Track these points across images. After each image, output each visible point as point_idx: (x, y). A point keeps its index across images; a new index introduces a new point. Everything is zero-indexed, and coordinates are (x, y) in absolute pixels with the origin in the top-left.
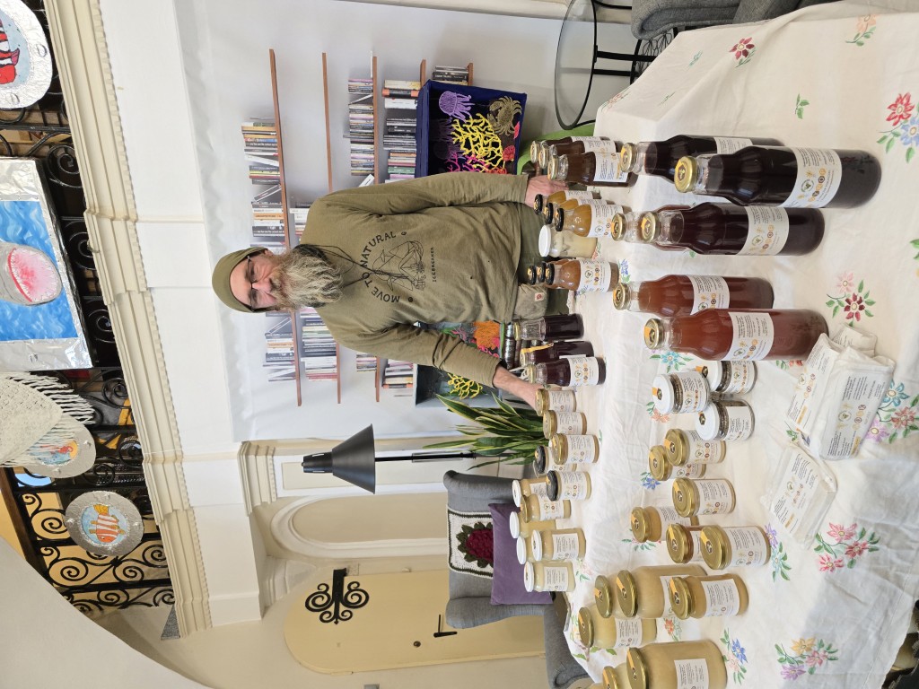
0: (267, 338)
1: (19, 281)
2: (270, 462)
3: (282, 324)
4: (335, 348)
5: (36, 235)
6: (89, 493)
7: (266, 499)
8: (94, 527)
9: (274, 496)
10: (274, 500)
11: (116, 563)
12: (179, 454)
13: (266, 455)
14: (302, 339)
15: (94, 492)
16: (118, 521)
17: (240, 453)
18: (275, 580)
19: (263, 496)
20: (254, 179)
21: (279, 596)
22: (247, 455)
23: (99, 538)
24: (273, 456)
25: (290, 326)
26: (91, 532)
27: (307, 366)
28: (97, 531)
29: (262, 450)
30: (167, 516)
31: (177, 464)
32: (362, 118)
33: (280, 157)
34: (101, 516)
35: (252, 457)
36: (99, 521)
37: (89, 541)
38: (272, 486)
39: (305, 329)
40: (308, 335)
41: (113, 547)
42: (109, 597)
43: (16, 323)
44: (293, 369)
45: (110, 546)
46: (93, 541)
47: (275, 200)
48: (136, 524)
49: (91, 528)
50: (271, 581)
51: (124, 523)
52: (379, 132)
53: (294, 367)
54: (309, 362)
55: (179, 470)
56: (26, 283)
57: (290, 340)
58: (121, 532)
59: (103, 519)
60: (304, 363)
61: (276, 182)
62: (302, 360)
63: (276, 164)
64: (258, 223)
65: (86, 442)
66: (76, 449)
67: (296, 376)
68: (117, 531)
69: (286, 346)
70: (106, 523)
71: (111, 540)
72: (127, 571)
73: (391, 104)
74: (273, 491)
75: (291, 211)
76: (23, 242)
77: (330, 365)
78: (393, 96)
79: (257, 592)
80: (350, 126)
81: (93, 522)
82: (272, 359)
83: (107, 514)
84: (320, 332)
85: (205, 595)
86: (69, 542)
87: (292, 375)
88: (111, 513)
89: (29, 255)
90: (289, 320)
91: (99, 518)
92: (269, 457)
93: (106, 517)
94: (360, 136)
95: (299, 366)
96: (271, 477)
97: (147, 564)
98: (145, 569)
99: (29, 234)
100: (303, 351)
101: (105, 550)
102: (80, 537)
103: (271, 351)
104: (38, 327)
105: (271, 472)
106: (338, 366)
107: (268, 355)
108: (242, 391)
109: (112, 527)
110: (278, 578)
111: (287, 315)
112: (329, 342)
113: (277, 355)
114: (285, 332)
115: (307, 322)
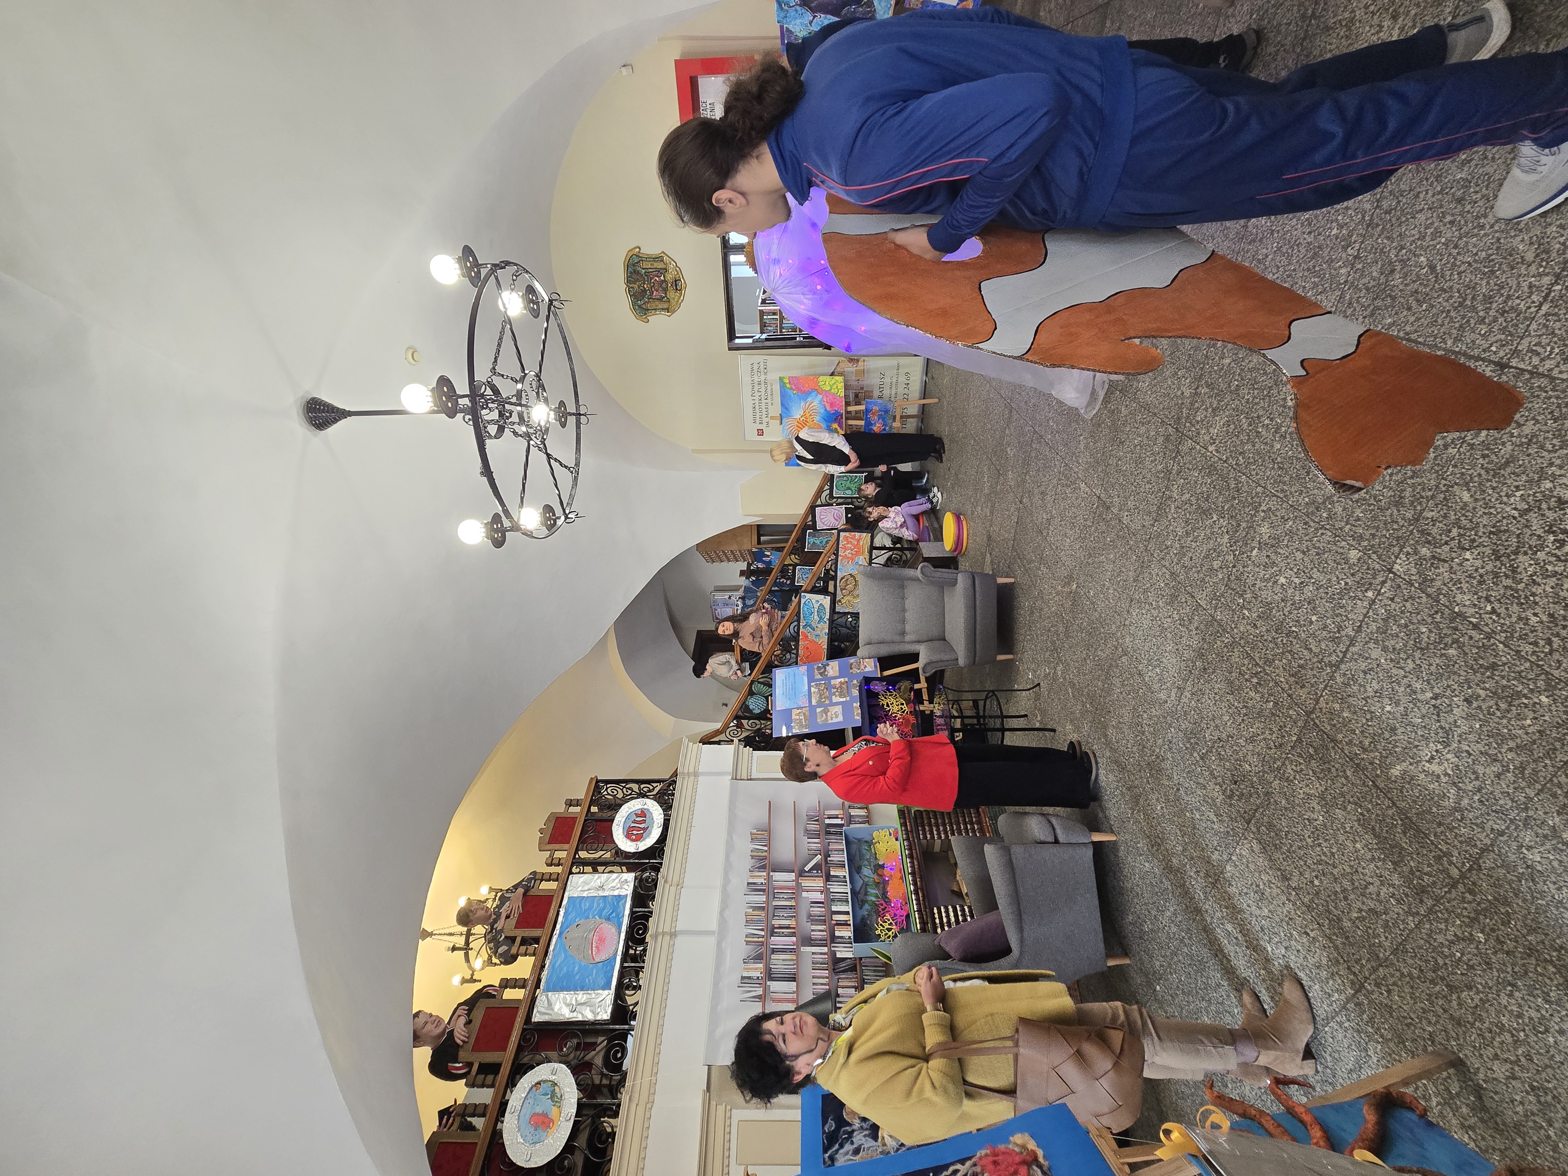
0: (745, 963)
1: (594, 943)
3: (757, 952)
4: (795, 975)
5: (617, 915)
14: (770, 965)
20: (753, 857)
25: (762, 954)
27: (771, 990)
32: (813, 827)
33: (768, 845)
39: (773, 957)
40: (775, 962)
43: (577, 977)
44: (760, 991)
47: (762, 868)
52: (822, 834)
53: (762, 989)
54: (774, 986)
56: (597, 947)
57: (761, 965)
60: (769, 986)
61: (765, 858)
62: (768, 983)
63: (766, 848)
64: (751, 881)
67: (762, 1000)
69: (757, 970)
73: (827, 821)
75: (771, 874)
76: (608, 919)
78: (829, 818)
80: (806, 830)
82: (745, 981)
84: (785, 960)
87: (759, 997)
89: (609, 929)
90: (761, 949)
94: (810, 834)
95: (766, 989)
99: (614, 914)
100: (770, 975)
103: (746, 974)
104: (589, 981)
106: (797, 992)
107: (743, 978)
111: (762, 944)
112: (790, 969)
113: (749, 978)
114: (758, 958)
115: (774, 951)
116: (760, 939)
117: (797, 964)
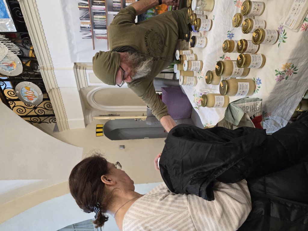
0: (81, 20)
2: (85, 72)
3: (86, 14)
4: (106, 26)
6: (22, 82)
7: (84, 86)
8: (26, 95)
9: (87, 85)
10: (87, 86)
11: (35, 108)
12: (52, 67)
13: (83, 69)
14: (94, 21)
15: (24, 82)
16: (34, 93)
17: (74, 68)
18: (89, 116)
19: (83, 85)
21: (91, 121)
22: (76, 68)
23: (28, 99)
24: (85, 70)
25: (88, 15)
26: (25, 96)
27: (96, 33)
28: (27, 96)
29: (82, 68)
30: (51, 90)
31: (52, 71)
34: (28, 91)
35: (78, 70)
36: (27, 93)
37: (25, 100)
38: (86, 81)
39: (95, 16)
40: (96, 19)
41: (34, 102)
42: (34, 120)
44: (91, 34)
45: (32, 102)
46: (26, 99)
48: (40, 94)
49: (25, 95)
50: (88, 116)
51: (36, 94)
53: (91, 33)
54: (97, 31)
55: (53, 73)
57: (89, 21)
58: (35, 97)
59: (29, 92)
60: (95, 31)
62: (94, 30)
65: (19, 62)
66: (15, 65)
67: (92, 37)
68: (34, 96)
69: (87, 24)
70: (30, 94)
71: (32, 99)
72: (39, 111)
74: (86, 83)
77: (105, 33)
79: (83, 119)
81: (25, 93)
82: (83, 29)
83: (30, 90)
84: (100, 18)
85: (66, 119)
86: (18, 100)
88: (31, 90)
90: (88, 12)
91: (27, 92)
92: (84, 70)
93: (30, 91)
95: (93, 32)
96: (85, 78)
97: (45, 109)
98: (45, 110)
100: (94, 26)
101: (31, 103)
102: (22, 98)
103: (82, 25)
105: (85, 76)
107: (81, 27)
108: (73, 42)
109: (32, 95)
110: (90, 116)
111: (87, 10)
112: (104, 23)
113: (84, 27)
114: (87, 17)
115: (95, 14)
116: (87, 7)
117: (106, 21)
